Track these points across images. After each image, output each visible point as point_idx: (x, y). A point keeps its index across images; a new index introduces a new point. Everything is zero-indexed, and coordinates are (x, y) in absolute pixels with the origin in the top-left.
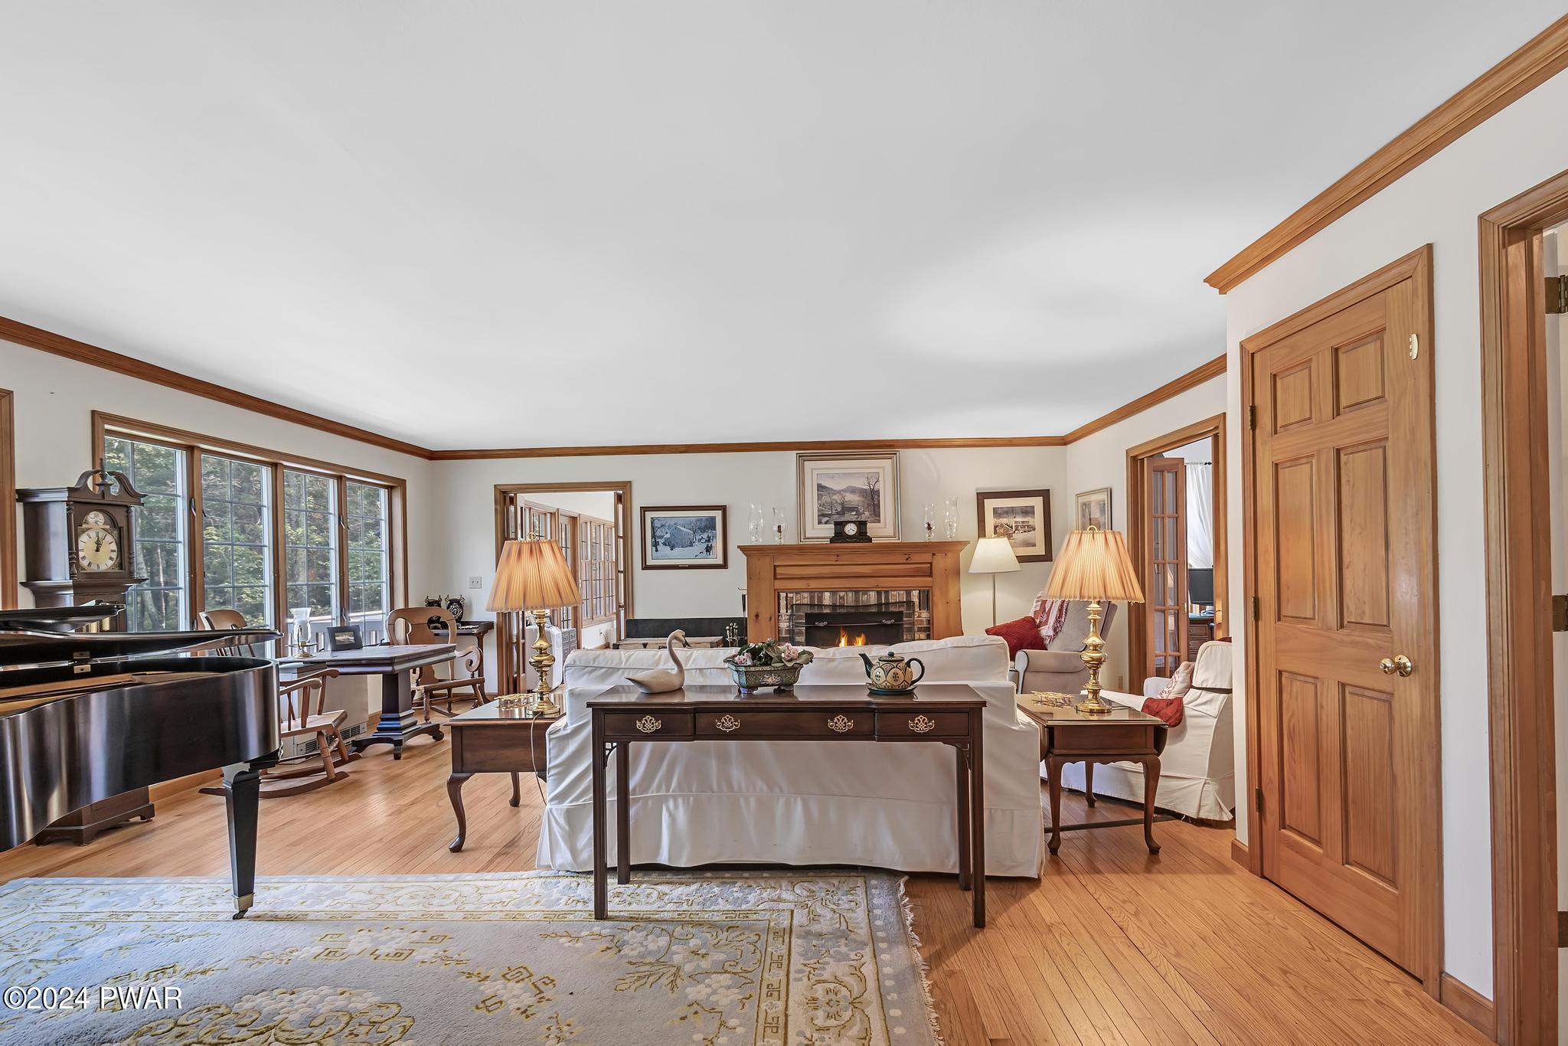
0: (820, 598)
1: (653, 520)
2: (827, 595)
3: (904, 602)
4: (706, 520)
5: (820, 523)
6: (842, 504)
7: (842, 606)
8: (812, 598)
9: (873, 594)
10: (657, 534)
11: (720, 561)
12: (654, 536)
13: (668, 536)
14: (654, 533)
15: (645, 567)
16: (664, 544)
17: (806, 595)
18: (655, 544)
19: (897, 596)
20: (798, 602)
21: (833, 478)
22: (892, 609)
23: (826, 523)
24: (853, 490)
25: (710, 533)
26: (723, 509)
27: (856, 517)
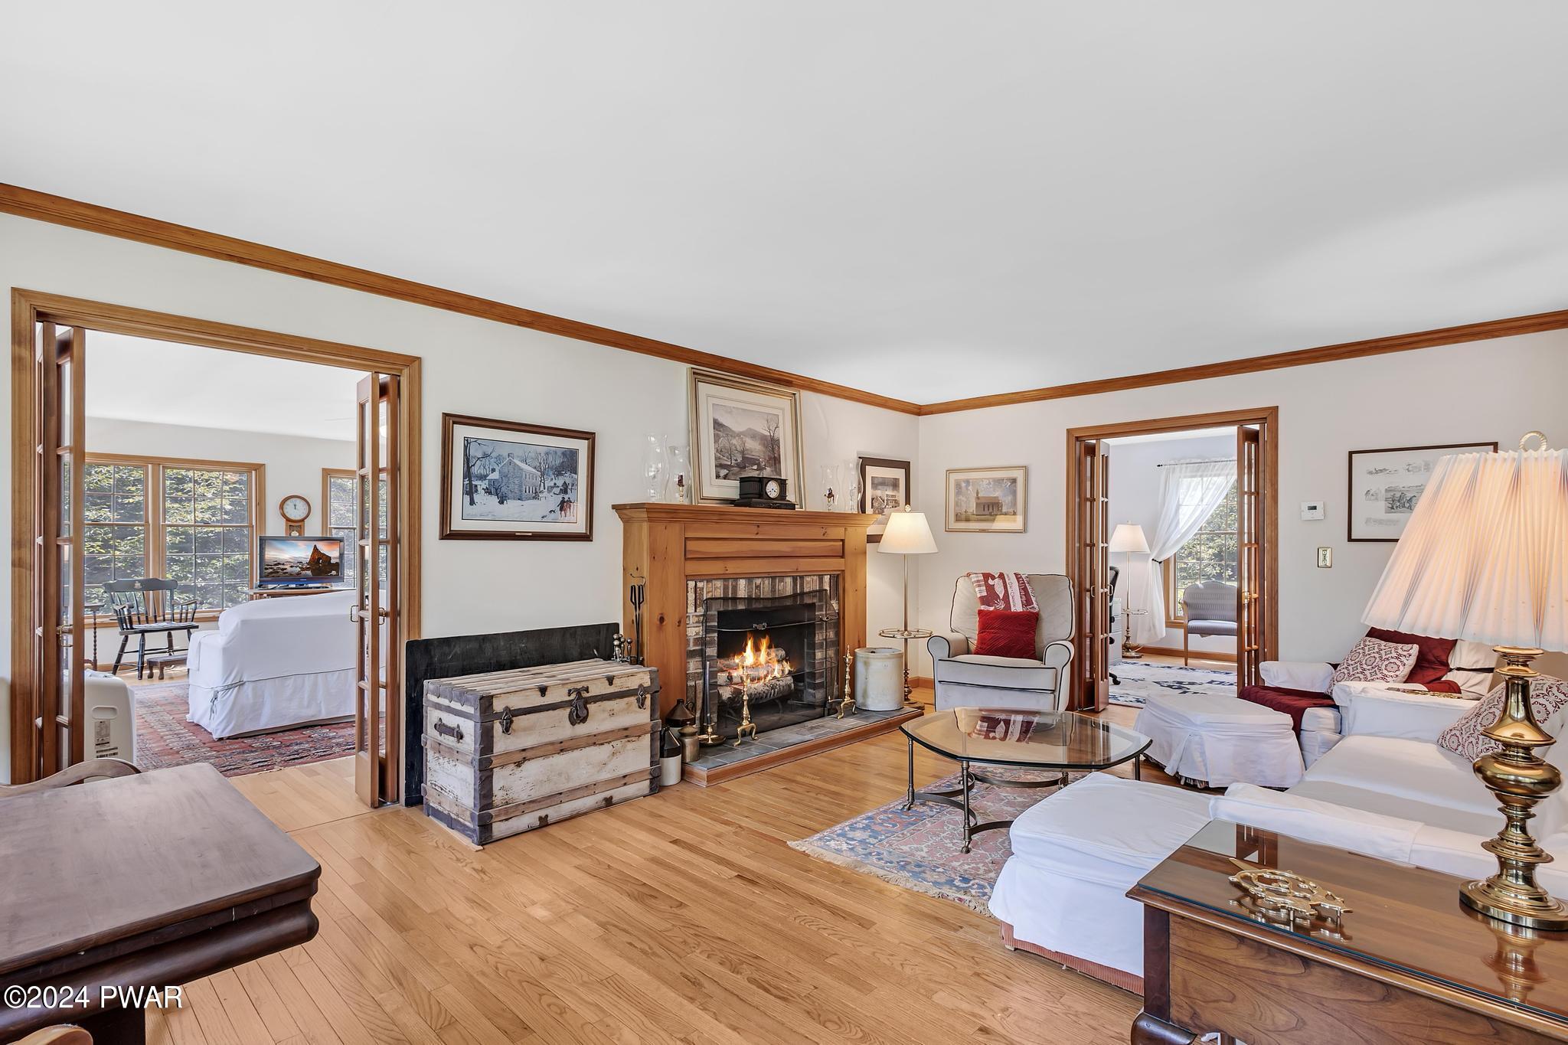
0: (735, 589)
1: (467, 442)
2: (742, 583)
3: (816, 591)
4: (564, 454)
5: (718, 477)
6: (743, 452)
7: (758, 599)
8: (726, 588)
9: (789, 580)
10: (475, 470)
11: (580, 528)
12: (468, 474)
13: (495, 476)
14: (469, 468)
15: (448, 535)
16: (488, 491)
17: (719, 584)
18: (470, 491)
19: (810, 584)
20: (709, 596)
21: (730, 412)
22: (808, 600)
23: (725, 477)
24: (754, 435)
25: (567, 478)
27: (758, 472)
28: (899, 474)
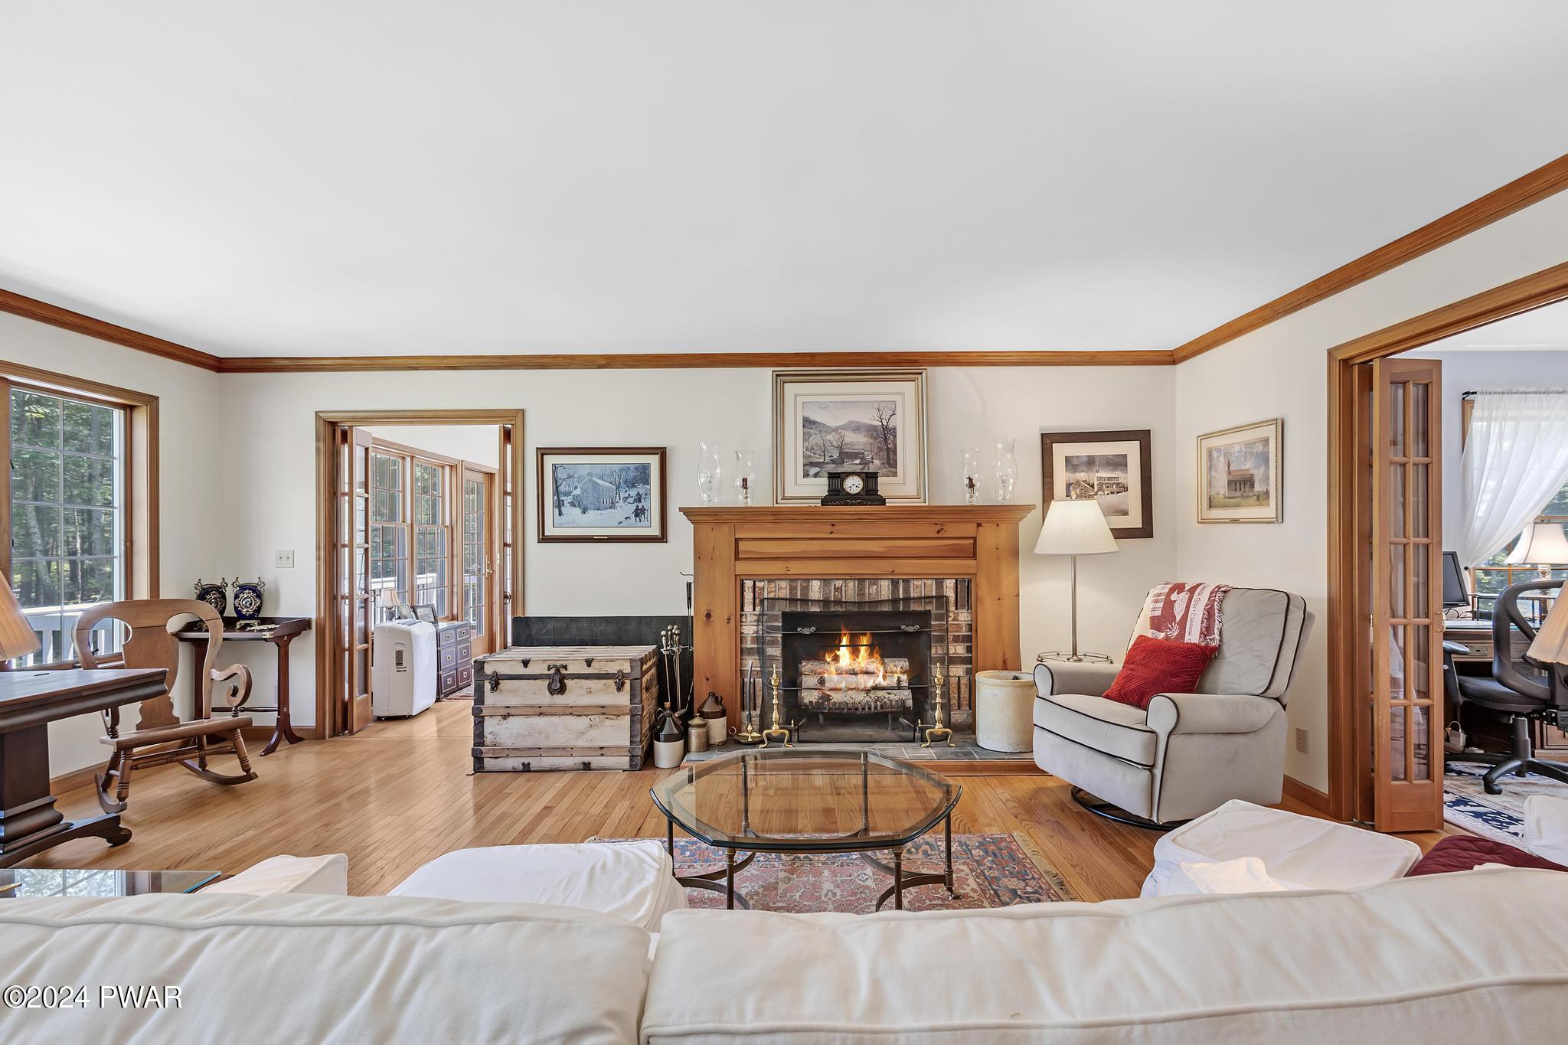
0: (806, 589)
1: (555, 467)
2: (816, 585)
3: (932, 597)
4: (636, 468)
5: (806, 475)
6: (840, 447)
7: (838, 602)
8: (792, 589)
9: (885, 586)
10: (562, 489)
11: (655, 531)
12: (557, 492)
13: (577, 492)
14: (557, 487)
15: (544, 539)
16: (573, 505)
17: (784, 584)
18: (559, 505)
19: (921, 588)
20: (772, 595)
21: (826, 408)
22: (915, 607)
23: (816, 475)
24: (857, 428)
25: (641, 489)
26: (662, 453)
27: (861, 467)
28: (1132, 449)
